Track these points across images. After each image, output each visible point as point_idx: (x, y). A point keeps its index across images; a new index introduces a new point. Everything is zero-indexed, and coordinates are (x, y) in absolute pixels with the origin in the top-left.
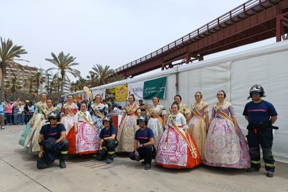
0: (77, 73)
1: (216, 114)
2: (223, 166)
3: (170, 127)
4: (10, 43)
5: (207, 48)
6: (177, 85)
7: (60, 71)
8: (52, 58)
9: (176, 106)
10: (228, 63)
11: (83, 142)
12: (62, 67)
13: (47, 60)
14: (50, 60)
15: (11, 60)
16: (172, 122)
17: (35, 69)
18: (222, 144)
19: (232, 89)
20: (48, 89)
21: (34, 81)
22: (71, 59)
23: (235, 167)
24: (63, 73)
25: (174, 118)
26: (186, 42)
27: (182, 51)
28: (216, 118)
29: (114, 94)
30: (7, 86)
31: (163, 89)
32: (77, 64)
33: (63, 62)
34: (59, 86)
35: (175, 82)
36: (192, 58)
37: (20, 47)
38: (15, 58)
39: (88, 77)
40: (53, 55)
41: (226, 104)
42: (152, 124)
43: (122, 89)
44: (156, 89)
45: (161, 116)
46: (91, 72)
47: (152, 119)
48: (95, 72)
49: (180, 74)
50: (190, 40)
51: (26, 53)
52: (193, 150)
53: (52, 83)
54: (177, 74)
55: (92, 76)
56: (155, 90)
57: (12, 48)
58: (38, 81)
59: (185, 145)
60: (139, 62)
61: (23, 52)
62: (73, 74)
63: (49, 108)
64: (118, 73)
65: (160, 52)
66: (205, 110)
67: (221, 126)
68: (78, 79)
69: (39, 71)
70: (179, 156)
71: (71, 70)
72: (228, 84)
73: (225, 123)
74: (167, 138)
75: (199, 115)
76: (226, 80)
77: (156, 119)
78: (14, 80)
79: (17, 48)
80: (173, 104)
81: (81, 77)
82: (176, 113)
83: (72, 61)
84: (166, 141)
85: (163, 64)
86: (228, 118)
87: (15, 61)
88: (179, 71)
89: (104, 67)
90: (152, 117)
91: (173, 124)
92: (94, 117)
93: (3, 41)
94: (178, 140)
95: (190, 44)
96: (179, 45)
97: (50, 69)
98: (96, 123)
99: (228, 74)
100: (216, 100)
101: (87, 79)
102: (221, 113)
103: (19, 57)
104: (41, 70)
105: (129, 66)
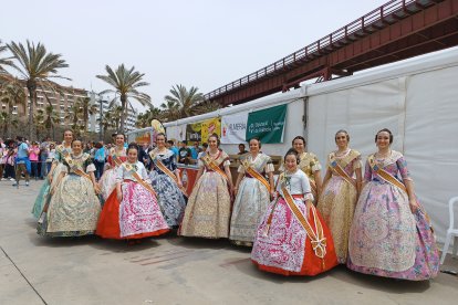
0: (145, 99)
1: (374, 173)
2: (381, 274)
3: (279, 196)
4: (42, 50)
5: (360, 59)
6: (305, 119)
7: (119, 95)
8: (107, 74)
9: (293, 156)
10: (402, 80)
11: (132, 218)
12: (122, 89)
13: (98, 77)
14: (103, 78)
15: (44, 77)
16: (283, 186)
17: (83, 92)
18: (380, 232)
19: (408, 128)
20: (101, 124)
21: (81, 111)
22: (137, 76)
23: (404, 277)
24: (124, 99)
25: (288, 179)
26: (324, 49)
27: (317, 64)
28: (373, 183)
29: (200, 133)
30: (39, 118)
31: (281, 127)
32: (145, 84)
33: (124, 80)
34: (117, 120)
35: (303, 114)
36: (333, 76)
37: (56, 56)
38: (50, 73)
39: (164, 105)
40: (109, 70)
41: (393, 156)
42: (247, 189)
43: (212, 124)
44: (269, 126)
45: (264, 174)
46: (168, 97)
47: (247, 180)
48: (174, 97)
49: (310, 101)
50: (332, 45)
51: (66, 66)
52: (320, 242)
53: (108, 115)
54: (306, 99)
55: (170, 104)
56: (267, 128)
57: (44, 57)
58: (86, 110)
59: (303, 233)
60: (245, 81)
61: (62, 65)
62: (139, 100)
63: (77, 154)
64: (211, 100)
65: (280, 65)
66: (356, 166)
67: (380, 197)
68: (147, 108)
69: (89, 96)
70: (289, 252)
71: (137, 93)
72: (401, 117)
73: (387, 192)
74: (271, 216)
75: (344, 175)
76: (396, 110)
77: (255, 180)
78: (49, 109)
79: (52, 58)
80: (289, 153)
81: (151, 105)
82: (294, 171)
83: (138, 79)
84: (269, 222)
85: (285, 85)
86: (395, 183)
87: (51, 79)
88: (310, 93)
89: (188, 90)
90: (248, 175)
91: (285, 191)
92: (153, 172)
93: (31, 46)
94: (289, 221)
95: (331, 52)
96: (313, 54)
97: (104, 92)
98: (154, 183)
99: (400, 99)
100: (374, 148)
101: (162, 109)
102: (381, 173)
103: (54, 71)
104: (93, 93)
105: (230, 88)
